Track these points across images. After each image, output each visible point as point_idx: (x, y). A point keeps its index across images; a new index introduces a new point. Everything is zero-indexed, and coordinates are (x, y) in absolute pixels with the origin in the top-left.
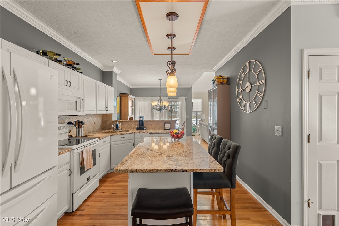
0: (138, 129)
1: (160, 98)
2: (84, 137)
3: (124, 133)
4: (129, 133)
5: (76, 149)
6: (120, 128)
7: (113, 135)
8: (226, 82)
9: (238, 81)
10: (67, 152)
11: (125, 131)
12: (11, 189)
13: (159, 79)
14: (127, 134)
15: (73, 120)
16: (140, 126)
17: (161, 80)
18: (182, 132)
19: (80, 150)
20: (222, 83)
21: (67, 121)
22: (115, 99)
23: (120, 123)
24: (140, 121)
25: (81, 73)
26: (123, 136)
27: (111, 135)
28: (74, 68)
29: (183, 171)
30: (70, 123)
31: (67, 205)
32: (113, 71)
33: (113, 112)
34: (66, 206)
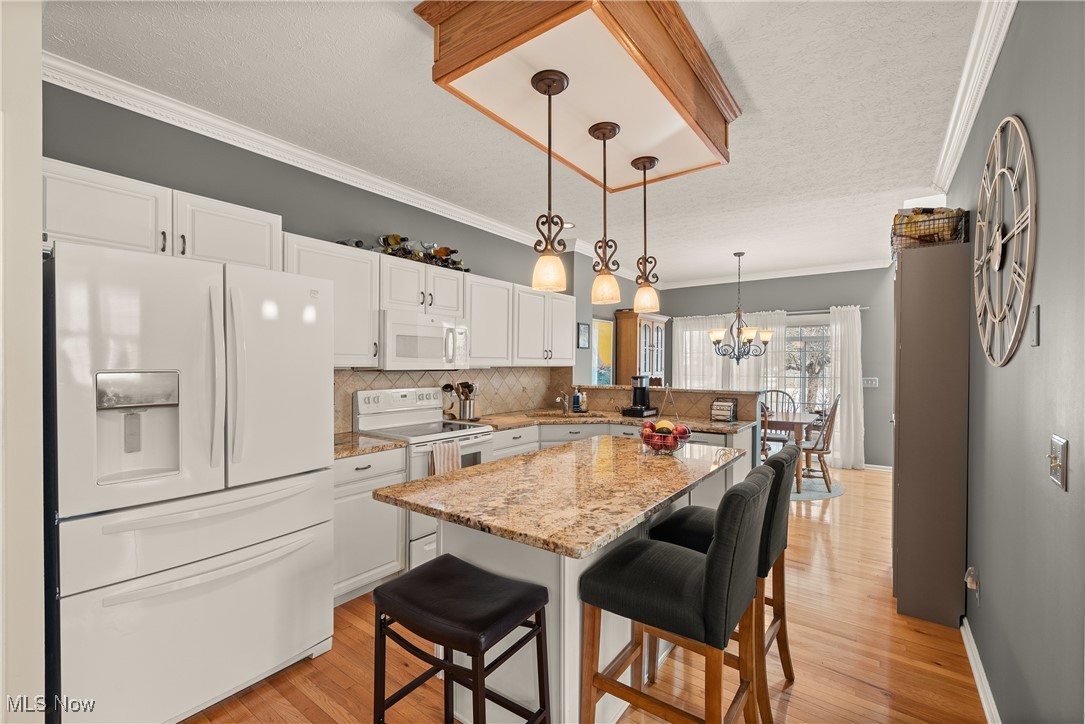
0: (626, 413)
1: (739, 316)
2: (471, 421)
3: (590, 420)
4: (592, 423)
5: (419, 444)
6: (583, 407)
7: (545, 424)
8: (947, 234)
9: (978, 224)
10: (396, 447)
11: (595, 416)
12: (227, 489)
13: (735, 254)
14: (584, 423)
15: (457, 381)
16: (635, 404)
17: (742, 254)
18: (679, 428)
19: (428, 448)
20: (926, 240)
21: (443, 382)
22: (582, 327)
23: (584, 393)
24: (635, 389)
25: (467, 271)
26: (574, 428)
27: (540, 424)
28: (445, 264)
29: (483, 530)
30: (447, 388)
31: (398, 560)
32: (575, 250)
33: (571, 363)
34: (395, 563)
